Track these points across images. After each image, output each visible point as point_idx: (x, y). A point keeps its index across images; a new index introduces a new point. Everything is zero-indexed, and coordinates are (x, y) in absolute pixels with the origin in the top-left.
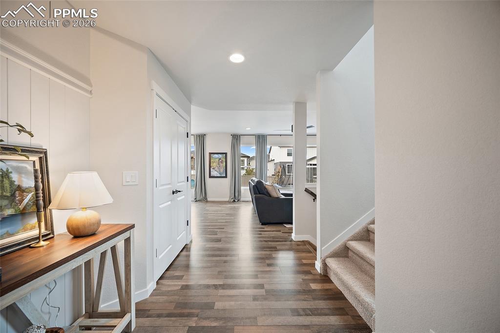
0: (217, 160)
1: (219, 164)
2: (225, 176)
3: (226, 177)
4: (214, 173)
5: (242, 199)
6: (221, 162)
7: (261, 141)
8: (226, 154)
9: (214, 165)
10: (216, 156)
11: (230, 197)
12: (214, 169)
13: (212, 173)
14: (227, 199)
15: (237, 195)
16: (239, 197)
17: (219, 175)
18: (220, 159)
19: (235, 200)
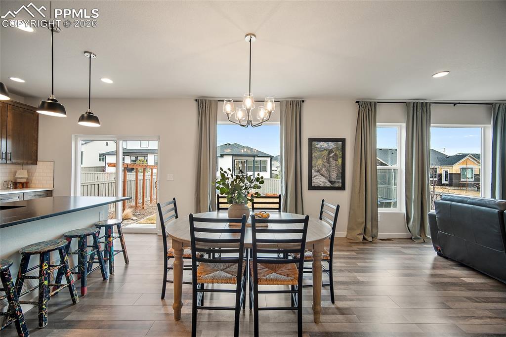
0: (325, 153)
1: (328, 162)
2: (340, 185)
3: (343, 187)
4: (319, 180)
5: (381, 235)
6: (333, 157)
7: (419, 114)
8: (343, 141)
9: (318, 163)
10: (324, 145)
12: (318, 171)
13: (314, 180)
15: (369, 226)
16: (374, 231)
17: (328, 184)
18: (331, 151)
19: (366, 237)
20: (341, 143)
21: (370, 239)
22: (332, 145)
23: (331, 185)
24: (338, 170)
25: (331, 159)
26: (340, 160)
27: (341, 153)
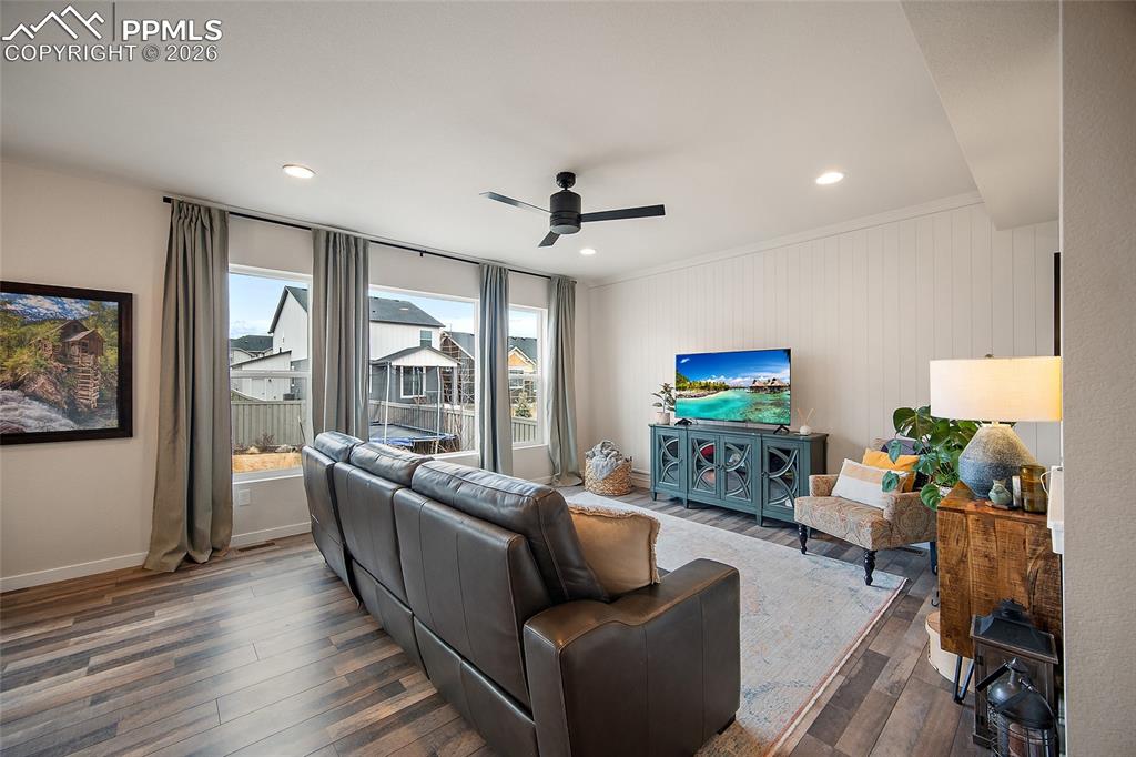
0: (50, 330)
1: (64, 358)
2: (113, 423)
3: (125, 429)
5: (239, 538)
6: (83, 345)
7: (341, 259)
8: (125, 301)
10: (41, 304)
11: (156, 542)
12: (16, 387)
14: (135, 558)
15: (203, 524)
16: (222, 534)
18: (75, 326)
19: (193, 554)
20: (116, 304)
21: (203, 558)
22: (77, 309)
23: (76, 427)
24: (105, 381)
25: (76, 350)
26: (112, 356)
27: (115, 333)
